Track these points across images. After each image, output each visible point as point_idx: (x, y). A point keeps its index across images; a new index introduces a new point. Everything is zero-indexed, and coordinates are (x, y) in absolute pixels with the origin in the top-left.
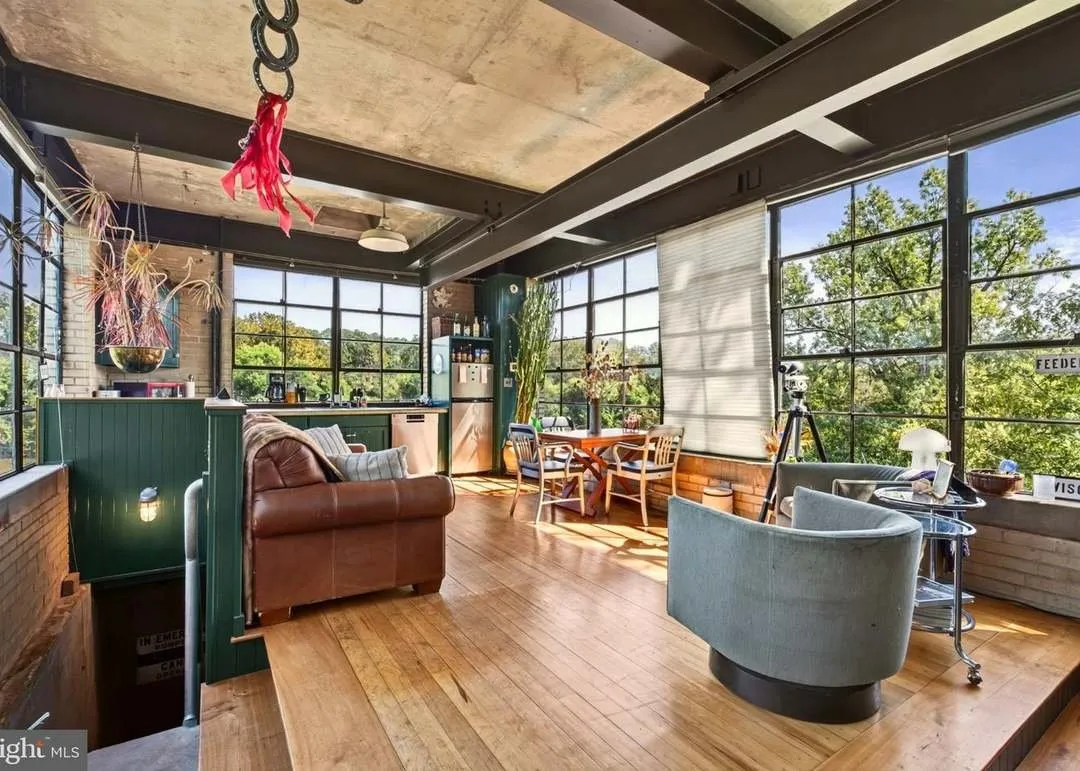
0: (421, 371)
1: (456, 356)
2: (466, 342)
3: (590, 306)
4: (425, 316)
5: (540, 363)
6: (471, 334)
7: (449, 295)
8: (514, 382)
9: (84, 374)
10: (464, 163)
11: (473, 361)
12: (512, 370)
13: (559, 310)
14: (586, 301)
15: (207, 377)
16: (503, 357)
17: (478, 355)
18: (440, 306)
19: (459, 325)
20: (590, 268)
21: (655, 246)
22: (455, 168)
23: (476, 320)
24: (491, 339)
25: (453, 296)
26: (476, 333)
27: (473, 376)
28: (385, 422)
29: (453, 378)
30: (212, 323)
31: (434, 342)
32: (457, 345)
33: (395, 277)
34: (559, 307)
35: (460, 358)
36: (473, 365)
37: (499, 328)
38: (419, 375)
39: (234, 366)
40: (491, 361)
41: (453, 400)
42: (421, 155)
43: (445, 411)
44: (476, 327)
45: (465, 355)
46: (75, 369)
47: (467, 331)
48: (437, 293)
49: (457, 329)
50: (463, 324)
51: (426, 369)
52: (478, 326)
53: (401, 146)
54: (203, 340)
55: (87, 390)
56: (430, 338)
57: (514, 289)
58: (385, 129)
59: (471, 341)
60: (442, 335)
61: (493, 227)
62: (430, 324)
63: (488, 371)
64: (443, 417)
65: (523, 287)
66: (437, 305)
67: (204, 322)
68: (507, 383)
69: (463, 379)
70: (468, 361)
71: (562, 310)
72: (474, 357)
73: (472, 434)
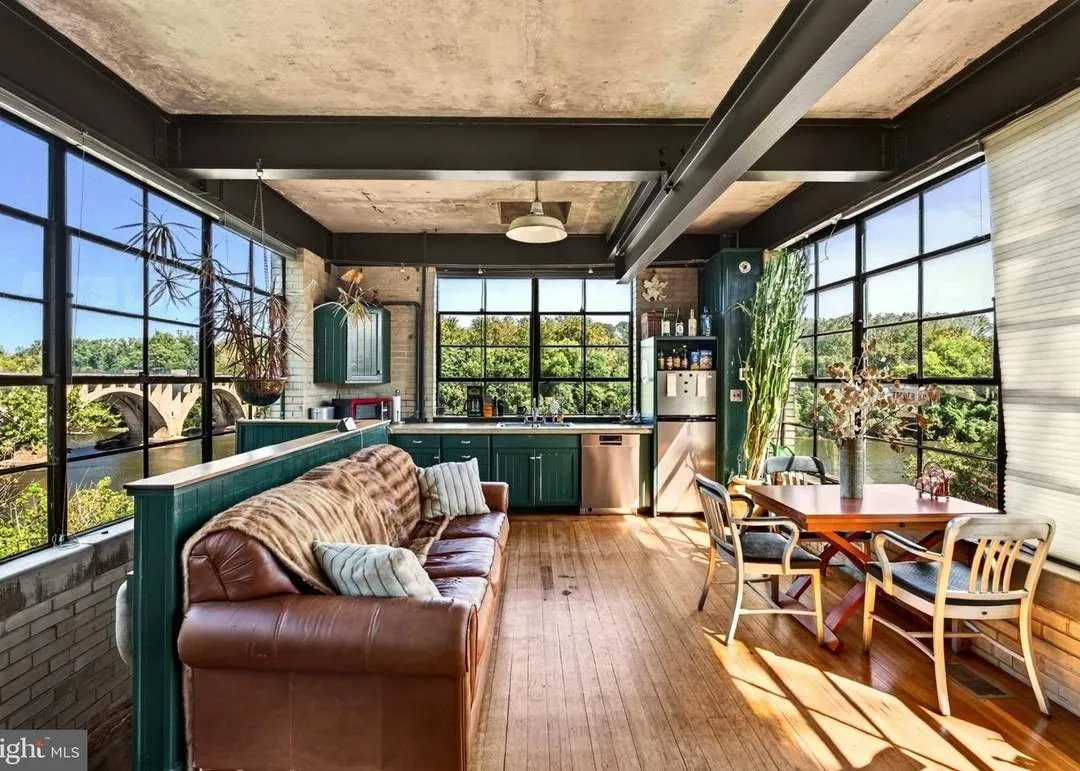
0: (630, 379)
1: (666, 362)
2: (680, 343)
3: (859, 280)
4: (635, 313)
5: (780, 369)
6: (686, 332)
7: (663, 285)
8: (745, 394)
9: (299, 393)
10: (614, 101)
11: (689, 368)
12: (741, 379)
13: (810, 292)
14: (853, 274)
15: (413, 391)
16: (728, 362)
17: (695, 359)
18: (652, 299)
19: (668, 323)
20: (859, 222)
21: (982, 159)
22: (604, 111)
23: (692, 313)
24: (714, 338)
25: (667, 286)
26: (692, 332)
27: (686, 387)
28: (574, 444)
29: (660, 391)
30: (416, 337)
31: (643, 343)
32: (664, 348)
33: (590, 272)
34: (812, 286)
35: (670, 364)
36: (686, 374)
37: (722, 320)
38: (629, 383)
39: (440, 379)
40: (716, 365)
41: (660, 418)
42: (554, 106)
43: (649, 432)
44: (692, 323)
45: (678, 360)
46: (293, 389)
47: (680, 329)
48: (647, 284)
49: (666, 327)
50: (673, 321)
51: (635, 377)
52: (695, 321)
53: (522, 100)
54: (409, 355)
55: (301, 408)
56: (639, 339)
57: (745, 267)
58: (489, 80)
59: (685, 342)
60: (650, 336)
61: (671, 184)
62: (639, 322)
63: (708, 381)
64: (647, 440)
65: (757, 263)
66: (647, 298)
67: (410, 337)
68: (734, 396)
69: (672, 392)
70: (682, 368)
71: (816, 291)
72: (690, 362)
73: (688, 460)
